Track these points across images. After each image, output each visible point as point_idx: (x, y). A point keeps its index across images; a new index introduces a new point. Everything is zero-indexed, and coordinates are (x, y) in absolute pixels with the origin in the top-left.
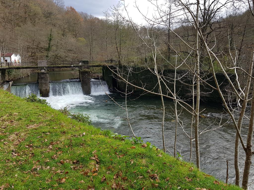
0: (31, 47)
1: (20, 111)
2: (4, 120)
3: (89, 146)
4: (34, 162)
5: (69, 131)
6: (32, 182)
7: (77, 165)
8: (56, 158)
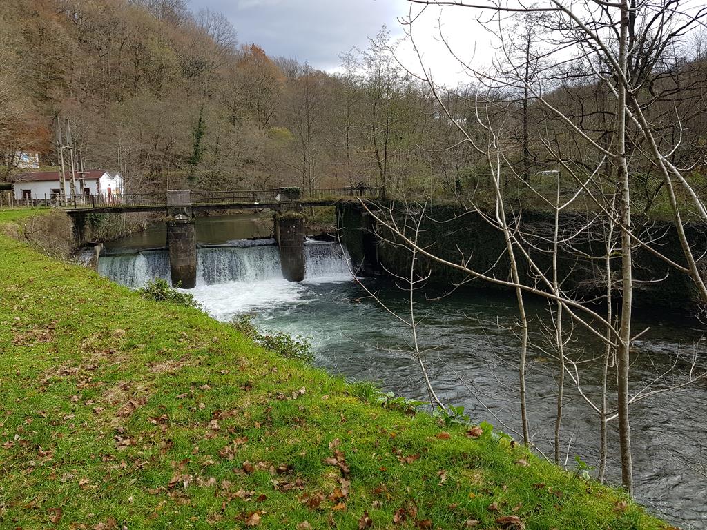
0: (151, 155)
1: (131, 325)
2: (89, 349)
3: (319, 425)
4: (173, 465)
5: (262, 382)
6: (173, 519)
7: (287, 477)
8: (231, 457)
